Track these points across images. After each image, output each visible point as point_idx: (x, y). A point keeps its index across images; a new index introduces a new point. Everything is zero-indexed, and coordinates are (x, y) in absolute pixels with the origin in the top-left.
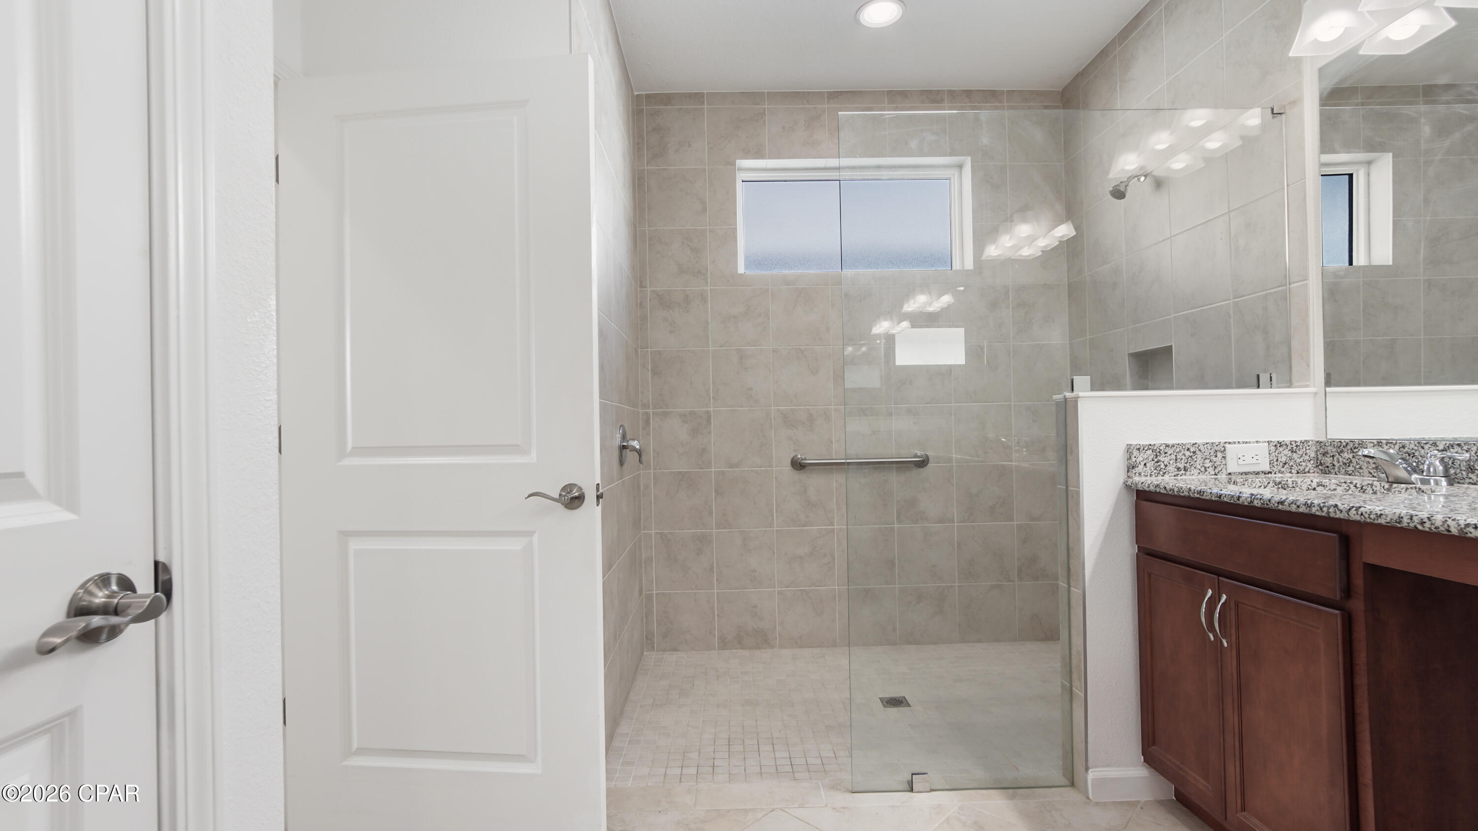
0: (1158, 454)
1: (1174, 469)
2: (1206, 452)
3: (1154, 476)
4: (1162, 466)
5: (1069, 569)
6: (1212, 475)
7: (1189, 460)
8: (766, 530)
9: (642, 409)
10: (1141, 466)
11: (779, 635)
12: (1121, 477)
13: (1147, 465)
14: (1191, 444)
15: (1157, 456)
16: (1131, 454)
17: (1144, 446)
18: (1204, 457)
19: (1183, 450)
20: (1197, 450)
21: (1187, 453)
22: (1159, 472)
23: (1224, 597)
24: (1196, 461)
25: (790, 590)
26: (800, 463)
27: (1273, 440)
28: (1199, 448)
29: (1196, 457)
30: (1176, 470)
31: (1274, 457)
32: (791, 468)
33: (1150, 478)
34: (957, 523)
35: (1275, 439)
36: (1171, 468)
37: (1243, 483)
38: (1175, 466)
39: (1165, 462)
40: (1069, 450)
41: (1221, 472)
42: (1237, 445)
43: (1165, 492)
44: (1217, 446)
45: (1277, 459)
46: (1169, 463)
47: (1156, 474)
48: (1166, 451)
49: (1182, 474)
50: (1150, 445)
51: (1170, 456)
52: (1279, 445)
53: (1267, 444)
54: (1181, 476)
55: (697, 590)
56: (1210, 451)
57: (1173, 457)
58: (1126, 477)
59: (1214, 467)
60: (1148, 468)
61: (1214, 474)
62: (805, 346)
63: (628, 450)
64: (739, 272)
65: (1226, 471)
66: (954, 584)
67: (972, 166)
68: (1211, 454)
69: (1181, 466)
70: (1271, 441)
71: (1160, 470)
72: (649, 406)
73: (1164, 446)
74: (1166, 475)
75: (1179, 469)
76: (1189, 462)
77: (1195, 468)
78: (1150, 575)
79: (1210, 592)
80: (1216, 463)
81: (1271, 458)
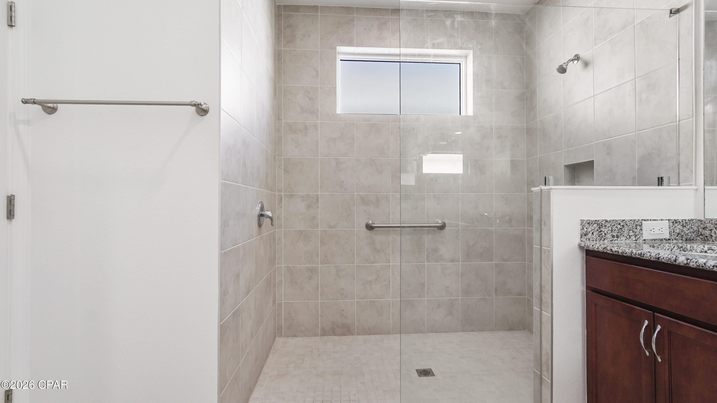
0: (601, 226)
1: (610, 236)
2: (631, 225)
3: (598, 241)
4: (603, 234)
5: (541, 299)
6: (634, 240)
7: (620, 231)
8: (350, 265)
9: (277, 193)
10: (590, 234)
11: (357, 327)
12: (577, 240)
13: (594, 233)
14: (621, 220)
15: (600, 228)
16: (583, 227)
17: (592, 221)
18: (629, 229)
19: (616, 224)
20: (625, 224)
21: (619, 226)
22: (601, 238)
23: (659, 328)
24: (624, 232)
25: (364, 301)
26: (371, 226)
27: (671, 219)
28: (626, 223)
29: (624, 229)
30: (611, 237)
31: (672, 230)
32: (366, 229)
33: (596, 242)
34: (461, 262)
35: (673, 218)
36: (609, 236)
37: (658, 247)
38: (611, 235)
39: (605, 232)
40: (543, 223)
41: (639, 239)
42: (649, 222)
43: (611, 252)
44: (637, 222)
45: (674, 231)
46: (608, 233)
47: (599, 240)
48: (606, 225)
49: (615, 240)
50: (596, 221)
51: (608, 228)
52: (675, 222)
53: (668, 221)
54: (614, 241)
55: (309, 300)
56: (633, 225)
57: (610, 228)
58: (580, 241)
59: (635, 236)
60: (594, 235)
61: (635, 240)
62: (375, 157)
63: (265, 217)
64: (337, 113)
65: (643, 238)
66: (459, 298)
67: (473, 56)
68: (633, 227)
69: (615, 234)
70: (670, 220)
71: (602, 237)
72: (282, 191)
73: (604, 221)
74: (605, 240)
75: (613, 236)
76: (620, 232)
77: (624, 236)
78: (596, 305)
79: (646, 323)
80: (637, 233)
81: (670, 230)
